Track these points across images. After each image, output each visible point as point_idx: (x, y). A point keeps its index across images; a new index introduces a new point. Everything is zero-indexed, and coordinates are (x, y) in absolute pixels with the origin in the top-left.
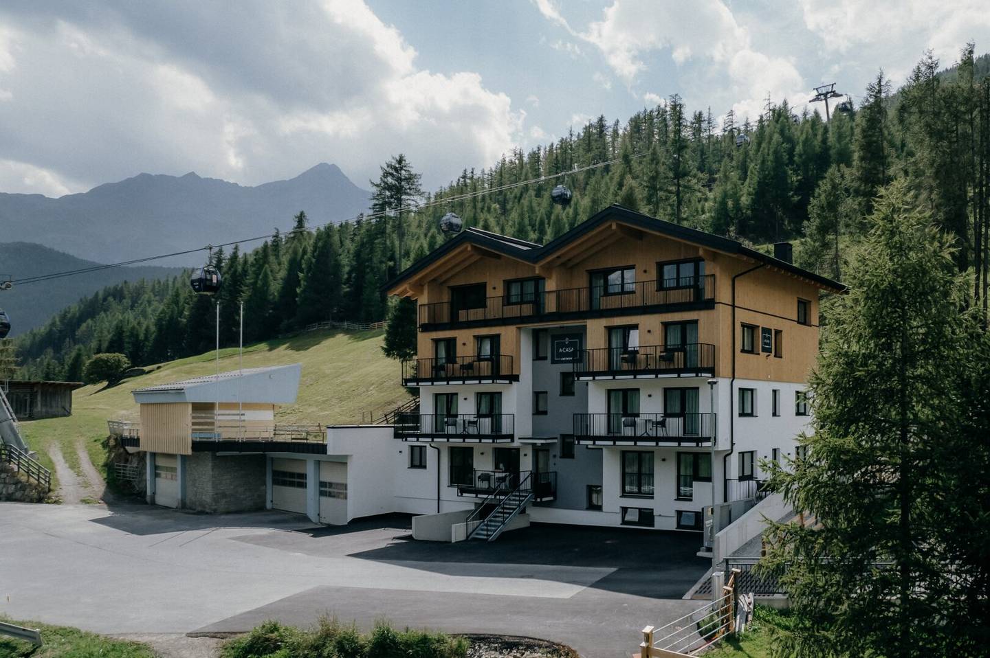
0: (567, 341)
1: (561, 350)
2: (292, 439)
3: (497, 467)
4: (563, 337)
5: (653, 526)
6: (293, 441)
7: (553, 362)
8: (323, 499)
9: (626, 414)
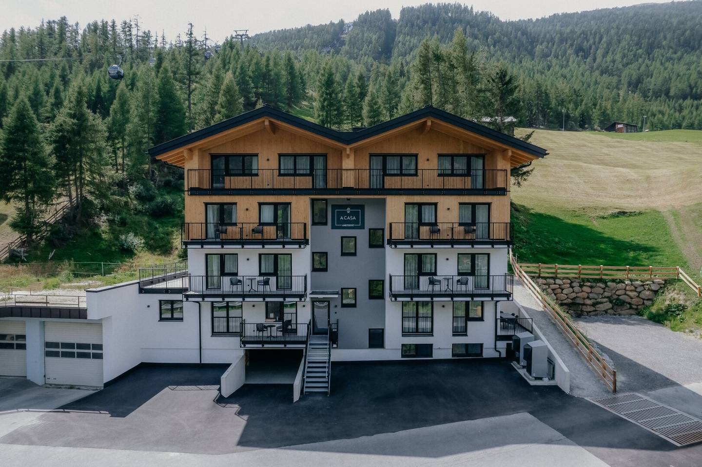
0: (348, 210)
1: (342, 218)
2: (16, 302)
3: (267, 317)
4: (345, 207)
5: (432, 356)
6: (17, 304)
7: (333, 227)
8: (50, 360)
9: (421, 273)
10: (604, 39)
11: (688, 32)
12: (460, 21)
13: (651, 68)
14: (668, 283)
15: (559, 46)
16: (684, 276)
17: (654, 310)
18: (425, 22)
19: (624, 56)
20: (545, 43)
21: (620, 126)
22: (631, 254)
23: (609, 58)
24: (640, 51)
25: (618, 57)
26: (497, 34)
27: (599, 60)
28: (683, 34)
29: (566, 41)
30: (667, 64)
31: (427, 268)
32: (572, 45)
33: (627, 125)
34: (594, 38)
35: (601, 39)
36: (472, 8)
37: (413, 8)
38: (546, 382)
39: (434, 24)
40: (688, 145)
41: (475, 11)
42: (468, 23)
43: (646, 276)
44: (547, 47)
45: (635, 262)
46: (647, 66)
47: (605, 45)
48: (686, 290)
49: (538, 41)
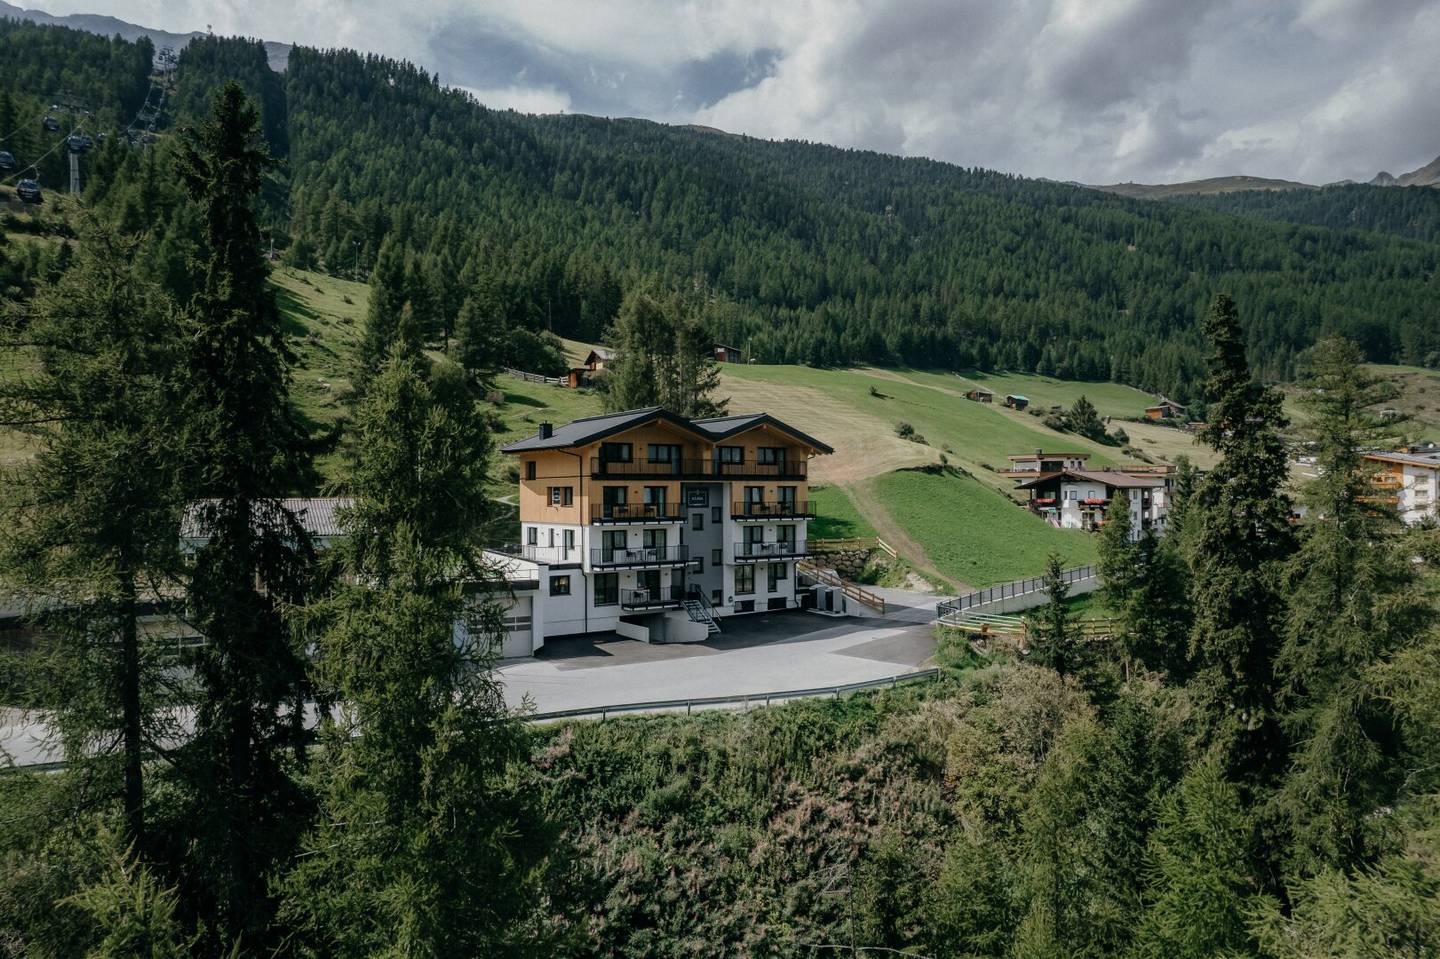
0: (698, 492)
1: (696, 499)
4: (695, 489)
5: (754, 611)
7: (688, 507)
9: (752, 541)
10: (661, 185)
11: (772, 198)
12: (417, 102)
13: (732, 248)
14: (871, 551)
15: (591, 181)
16: (883, 544)
17: (865, 575)
18: (346, 89)
19: (692, 220)
20: (568, 172)
21: (720, 350)
22: (833, 528)
23: (671, 220)
24: (713, 216)
25: (684, 219)
26: (488, 142)
27: (655, 218)
28: (766, 200)
29: (603, 175)
30: (751, 244)
31: (756, 537)
32: (611, 183)
33: (728, 350)
34: (645, 179)
35: (655, 183)
36: (436, 79)
37: (316, 51)
38: (842, 614)
39: (364, 98)
40: (813, 392)
41: (442, 86)
42: (432, 108)
43: (856, 547)
44: (572, 180)
45: (838, 535)
46: (726, 244)
47: (663, 195)
48: (886, 555)
49: (555, 163)
